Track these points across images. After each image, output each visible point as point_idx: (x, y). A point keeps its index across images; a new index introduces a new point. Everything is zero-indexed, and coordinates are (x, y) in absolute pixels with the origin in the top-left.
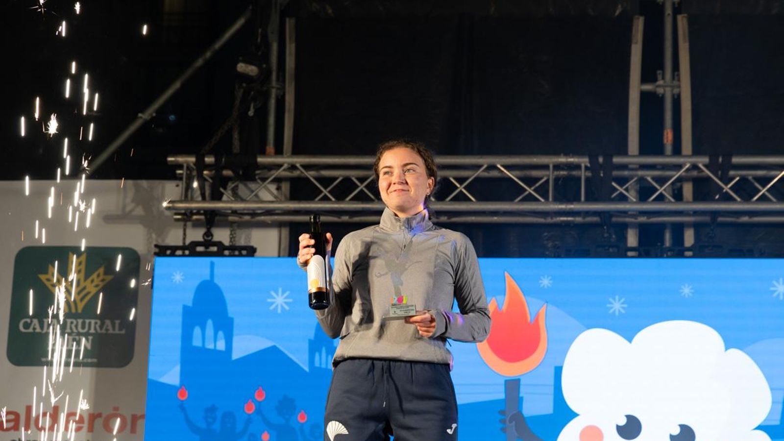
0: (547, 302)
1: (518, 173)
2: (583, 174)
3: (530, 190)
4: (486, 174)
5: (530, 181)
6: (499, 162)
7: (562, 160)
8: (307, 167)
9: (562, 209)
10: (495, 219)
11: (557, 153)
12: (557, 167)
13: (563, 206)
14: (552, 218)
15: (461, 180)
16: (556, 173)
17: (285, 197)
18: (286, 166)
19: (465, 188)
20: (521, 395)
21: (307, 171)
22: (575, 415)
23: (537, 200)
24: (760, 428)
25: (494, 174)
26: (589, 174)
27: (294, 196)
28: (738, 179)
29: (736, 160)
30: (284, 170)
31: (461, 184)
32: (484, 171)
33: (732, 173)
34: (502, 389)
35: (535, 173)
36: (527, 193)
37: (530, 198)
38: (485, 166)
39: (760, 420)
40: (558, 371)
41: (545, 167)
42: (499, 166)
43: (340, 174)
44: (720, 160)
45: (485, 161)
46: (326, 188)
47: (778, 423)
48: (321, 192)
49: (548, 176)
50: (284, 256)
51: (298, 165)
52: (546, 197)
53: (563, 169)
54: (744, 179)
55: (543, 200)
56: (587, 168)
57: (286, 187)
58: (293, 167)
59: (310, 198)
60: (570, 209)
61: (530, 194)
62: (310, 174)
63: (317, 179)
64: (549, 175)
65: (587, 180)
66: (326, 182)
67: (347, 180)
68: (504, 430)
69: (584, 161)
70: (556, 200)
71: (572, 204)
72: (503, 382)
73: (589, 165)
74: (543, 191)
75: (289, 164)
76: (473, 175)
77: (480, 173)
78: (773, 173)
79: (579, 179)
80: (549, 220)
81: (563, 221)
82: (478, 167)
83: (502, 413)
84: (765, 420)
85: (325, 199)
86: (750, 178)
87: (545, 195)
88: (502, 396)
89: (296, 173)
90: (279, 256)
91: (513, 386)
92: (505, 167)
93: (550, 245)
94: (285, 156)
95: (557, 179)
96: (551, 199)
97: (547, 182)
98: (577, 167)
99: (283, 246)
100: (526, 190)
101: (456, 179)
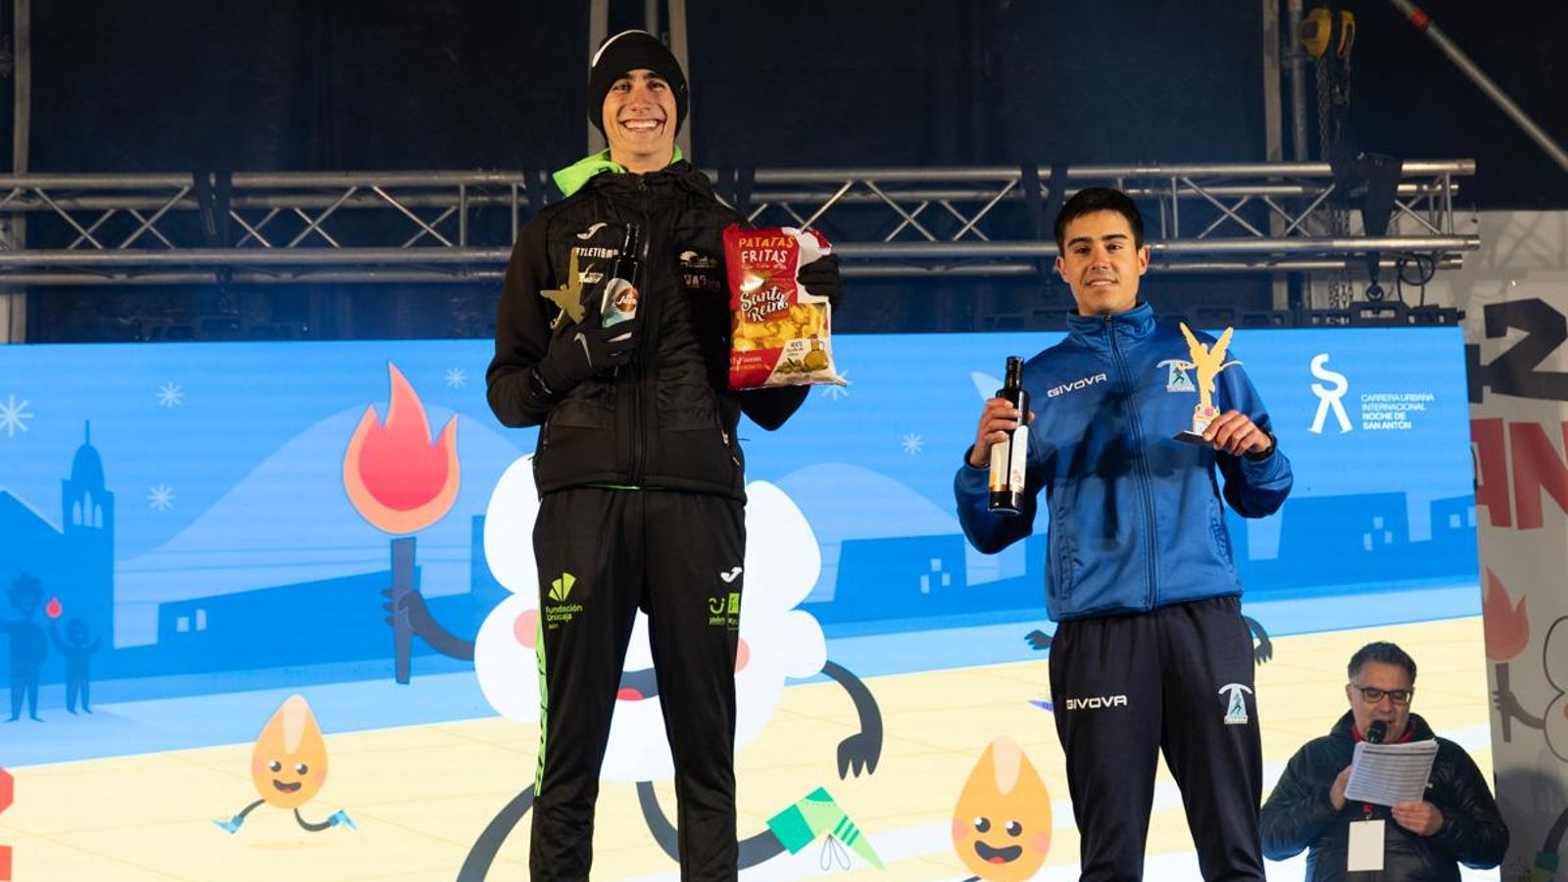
0: (458, 411)
1: (408, 200)
2: (515, 201)
3: (428, 228)
4: (355, 203)
5: (428, 213)
6: (376, 181)
7: (480, 177)
8: (53, 193)
9: (479, 258)
10: (372, 276)
11: (471, 167)
12: (472, 190)
13: (483, 254)
14: (465, 274)
15: (313, 213)
16: (471, 199)
17: (19, 243)
18: (17, 191)
19: (320, 225)
20: (417, 564)
21: (53, 200)
22: (509, 594)
23: (441, 244)
24: (801, 607)
25: (369, 201)
26: (524, 201)
27: (34, 242)
28: (765, 206)
29: (761, 176)
30: (15, 198)
31: (314, 219)
32: (351, 197)
33: (755, 197)
34: (387, 553)
35: (437, 200)
36: (423, 232)
37: (429, 242)
38: (353, 189)
39: (801, 596)
40: (479, 522)
41: (453, 190)
42: (376, 189)
43: (110, 204)
44: (736, 176)
45: (353, 180)
46: (86, 228)
47: (831, 598)
48: (79, 234)
49: (458, 204)
50: (18, 343)
51: (38, 190)
52: (455, 241)
53: (482, 193)
54: (774, 207)
55: (449, 244)
56: (520, 191)
57: (19, 226)
58: (30, 193)
59: (61, 245)
60: (495, 258)
61: (428, 233)
62: (59, 205)
63: (70, 212)
64: (461, 203)
65: (522, 209)
66: (87, 217)
67: (122, 214)
68: (390, 621)
69: (516, 179)
70: (473, 243)
71: (498, 250)
72: (389, 544)
73: (524, 186)
74: (450, 230)
75: (22, 188)
76: (333, 204)
77: (344, 200)
78: (821, 196)
79: (509, 209)
80: (461, 277)
81: (485, 278)
82: (342, 190)
83: (388, 593)
84: (811, 594)
85: (86, 246)
86: (784, 205)
87: (454, 238)
88: (388, 567)
89: (35, 204)
90: (10, 342)
91: (403, 550)
92: (384, 189)
93: (462, 317)
94: (15, 174)
95: (472, 210)
96: (462, 243)
97: (457, 213)
98: (506, 189)
99: (14, 326)
100: (422, 228)
101: (307, 211)
